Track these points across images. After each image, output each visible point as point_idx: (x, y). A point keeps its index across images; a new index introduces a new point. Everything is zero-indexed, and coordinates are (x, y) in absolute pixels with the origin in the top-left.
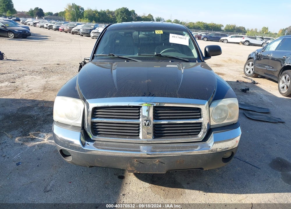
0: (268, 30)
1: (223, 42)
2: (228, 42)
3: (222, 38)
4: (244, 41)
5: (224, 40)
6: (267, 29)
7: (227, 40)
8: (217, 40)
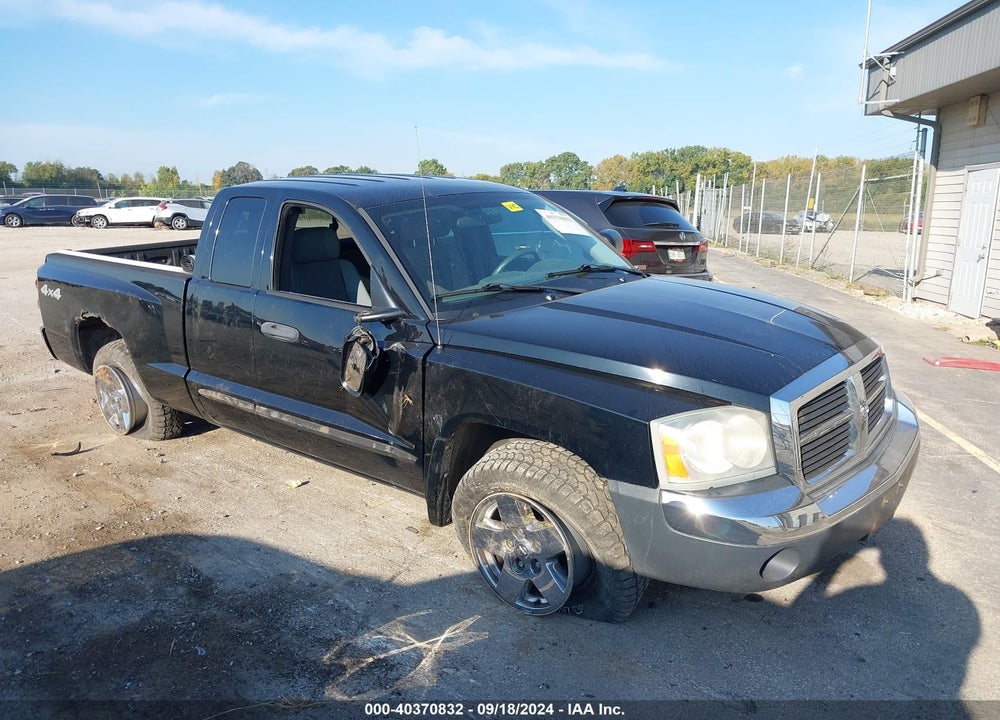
0: (178, 178)
1: (89, 224)
2: (110, 225)
3: (84, 212)
4: (170, 216)
5: (91, 217)
6: (175, 172)
7: (105, 217)
8: (63, 219)
